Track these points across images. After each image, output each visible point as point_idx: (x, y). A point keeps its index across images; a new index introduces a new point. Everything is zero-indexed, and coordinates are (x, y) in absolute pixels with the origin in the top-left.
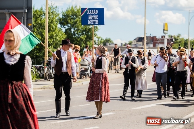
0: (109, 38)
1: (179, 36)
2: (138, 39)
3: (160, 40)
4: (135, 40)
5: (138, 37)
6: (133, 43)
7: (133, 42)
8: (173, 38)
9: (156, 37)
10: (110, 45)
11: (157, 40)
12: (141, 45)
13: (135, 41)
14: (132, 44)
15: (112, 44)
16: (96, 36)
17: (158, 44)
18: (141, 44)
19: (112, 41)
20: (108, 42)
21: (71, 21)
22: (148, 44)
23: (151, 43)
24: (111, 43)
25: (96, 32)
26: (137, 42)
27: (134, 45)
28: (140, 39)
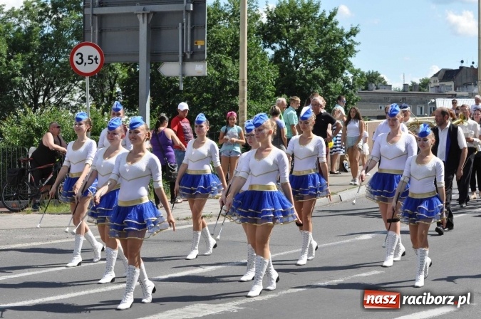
0: (375, 71)
2: (443, 73)
4: (435, 75)
5: (443, 70)
6: (432, 85)
7: (432, 81)
10: (377, 89)
12: (451, 90)
13: (436, 78)
14: (430, 86)
15: (384, 87)
16: (348, 67)
18: (451, 86)
19: (383, 79)
20: (373, 82)
21: (288, 31)
22: (470, 87)
24: (380, 84)
25: (350, 59)
26: (441, 81)
27: (434, 89)
28: (447, 75)
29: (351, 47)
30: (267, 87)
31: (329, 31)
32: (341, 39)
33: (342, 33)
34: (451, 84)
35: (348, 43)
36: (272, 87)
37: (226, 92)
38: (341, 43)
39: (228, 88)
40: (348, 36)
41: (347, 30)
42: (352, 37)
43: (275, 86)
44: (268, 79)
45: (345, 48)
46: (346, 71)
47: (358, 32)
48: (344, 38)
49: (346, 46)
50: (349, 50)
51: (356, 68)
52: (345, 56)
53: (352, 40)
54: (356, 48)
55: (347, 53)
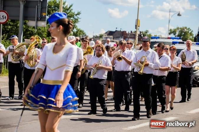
1: (147, 33)
2: (108, 32)
3: (129, 35)
4: (106, 33)
6: (104, 37)
7: (104, 35)
8: (142, 34)
9: (126, 32)
11: (127, 35)
13: (106, 34)
16: (76, 27)
17: (128, 38)
18: (111, 38)
19: (85, 33)
22: (119, 38)
23: (122, 38)
24: (84, 35)
25: (76, 24)
26: (108, 35)
27: (105, 38)
28: (110, 33)
29: (77, 19)
30: (44, 33)
31: (69, 12)
32: (73, 16)
33: (74, 14)
34: (112, 37)
35: (76, 18)
36: (46, 33)
37: (28, 34)
38: (74, 18)
39: (29, 33)
40: (76, 15)
41: (76, 13)
42: (78, 16)
43: (47, 33)
44: (45, 30)
45: (75, 20)
46: (75, 29)
47: (80, 14)
48: (75, 16)
49: (75, 19)
50: (76, 21)
51: (78, 28)
52: (75, 23)
53: (78, 17)
54: (79, 20)
55: (75, 22)
